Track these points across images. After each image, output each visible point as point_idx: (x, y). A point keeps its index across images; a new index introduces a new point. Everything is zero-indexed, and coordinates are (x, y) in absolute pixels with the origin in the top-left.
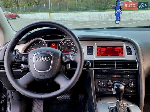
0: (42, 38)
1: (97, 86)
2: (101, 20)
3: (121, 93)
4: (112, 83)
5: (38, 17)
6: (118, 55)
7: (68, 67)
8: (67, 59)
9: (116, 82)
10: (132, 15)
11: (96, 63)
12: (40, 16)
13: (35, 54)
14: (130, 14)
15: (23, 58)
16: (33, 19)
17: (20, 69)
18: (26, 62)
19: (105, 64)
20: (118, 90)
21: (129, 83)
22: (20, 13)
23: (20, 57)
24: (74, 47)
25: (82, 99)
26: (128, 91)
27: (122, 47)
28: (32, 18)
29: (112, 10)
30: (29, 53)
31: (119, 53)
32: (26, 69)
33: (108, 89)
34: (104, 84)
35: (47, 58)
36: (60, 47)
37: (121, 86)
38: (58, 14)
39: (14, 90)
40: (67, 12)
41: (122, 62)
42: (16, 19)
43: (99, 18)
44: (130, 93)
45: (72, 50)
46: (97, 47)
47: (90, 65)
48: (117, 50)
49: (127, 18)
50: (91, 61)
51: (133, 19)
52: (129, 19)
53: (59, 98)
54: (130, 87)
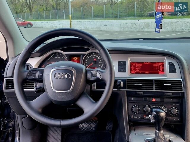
0: (61, 50)
1: (130, 112)
2: (135, 30)
3: (161, 121)
4: (150, 109)
5: (55, 26)
6: (158, 73)
7: (94, 87)
8: (93, 77)
9: (154, 107)
10: (175, 24)
11: (129, 83)
12: (58, 24)
13: (53, 70)
14: (172, 23)
15: (38, 75)
16: (50, 27)
17: (33, 88)
18: (41, 80)
19: (141, 84)
20: (157, 117)
21: (171, 109)
22: (33, 19)
23: (34, 73)
24: (101, 62)
25: (110, 129)
26: (170, 118)
27: (163, 62)
28: (48, 27)
29: (150, 18)
30: (45, 68)
31: (159, 70)
32: (40, 89)
33: (145, 116)
34: (139, 110)
35: (67, 75)
36: (83, 61)
37: (162, 112)
38: (81, 22)
39: (24, 116)
40: (92, 20)
41: (163, 82)
42: (28, 28)
43: (132, 27)
44: (173, 121)
45: (99, 66)
46: (131, 62)
47: (122, 85)
48: (156, 67)
49: (168, 27)
50: (123, 80)
51: (176, 29)
52: (170, 29)
53: (81, 127)
54: (173, 114)
